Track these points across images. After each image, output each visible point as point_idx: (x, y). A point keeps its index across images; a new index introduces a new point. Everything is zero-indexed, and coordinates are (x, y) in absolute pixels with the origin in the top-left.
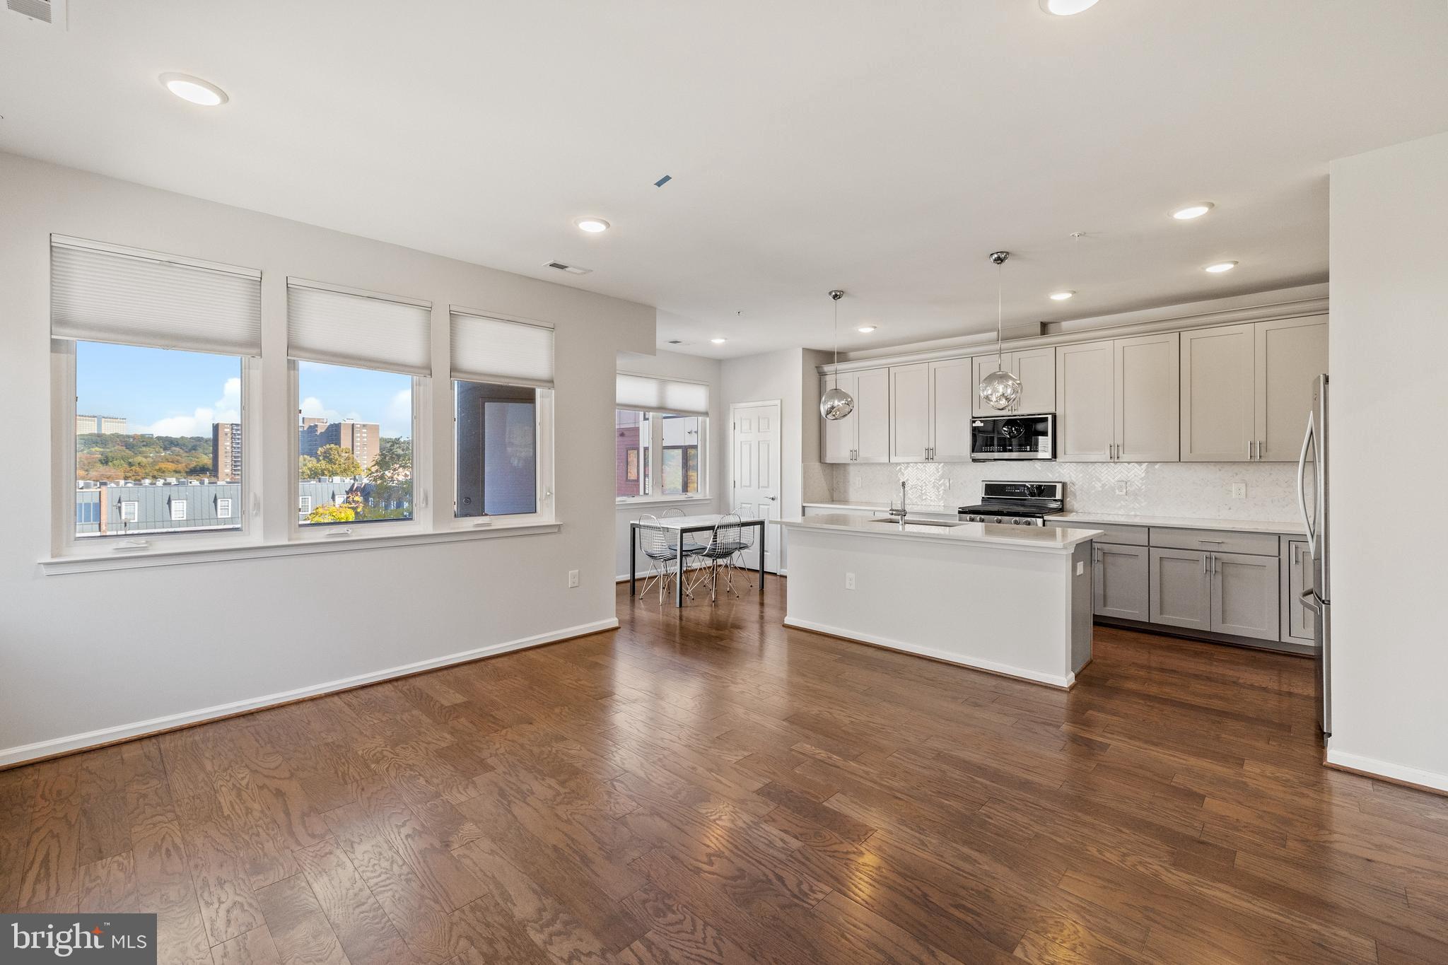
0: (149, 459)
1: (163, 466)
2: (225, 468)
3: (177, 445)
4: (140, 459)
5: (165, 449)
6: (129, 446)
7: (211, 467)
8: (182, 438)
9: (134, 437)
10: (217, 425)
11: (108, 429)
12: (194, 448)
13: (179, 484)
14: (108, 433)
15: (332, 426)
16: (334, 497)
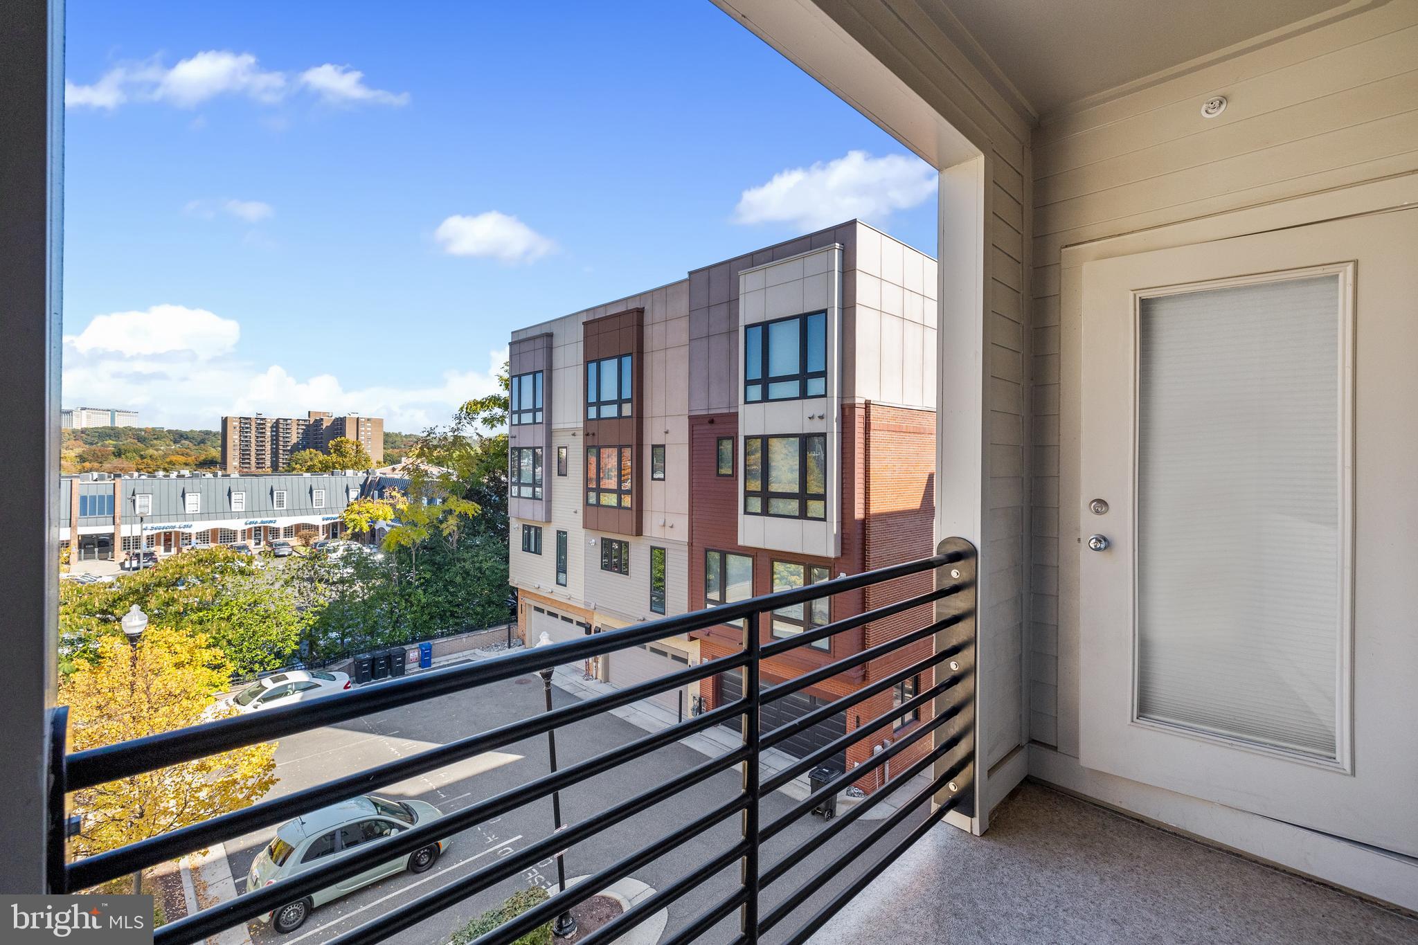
0: (160, 452)
1: (174, 458)
2: (233, 461)
3: (187, 438)
4: (151, 451)
5: (175, 442)
6: (141, 439)
7: (219, 460)
8: (191, 431)
9: (145, 430)
10: (226, 418)
11: (121, 422)
12: (203, 442)
13: (193, 476)
14: (121, 426)
15: (337, 419)
16: (347, 491)
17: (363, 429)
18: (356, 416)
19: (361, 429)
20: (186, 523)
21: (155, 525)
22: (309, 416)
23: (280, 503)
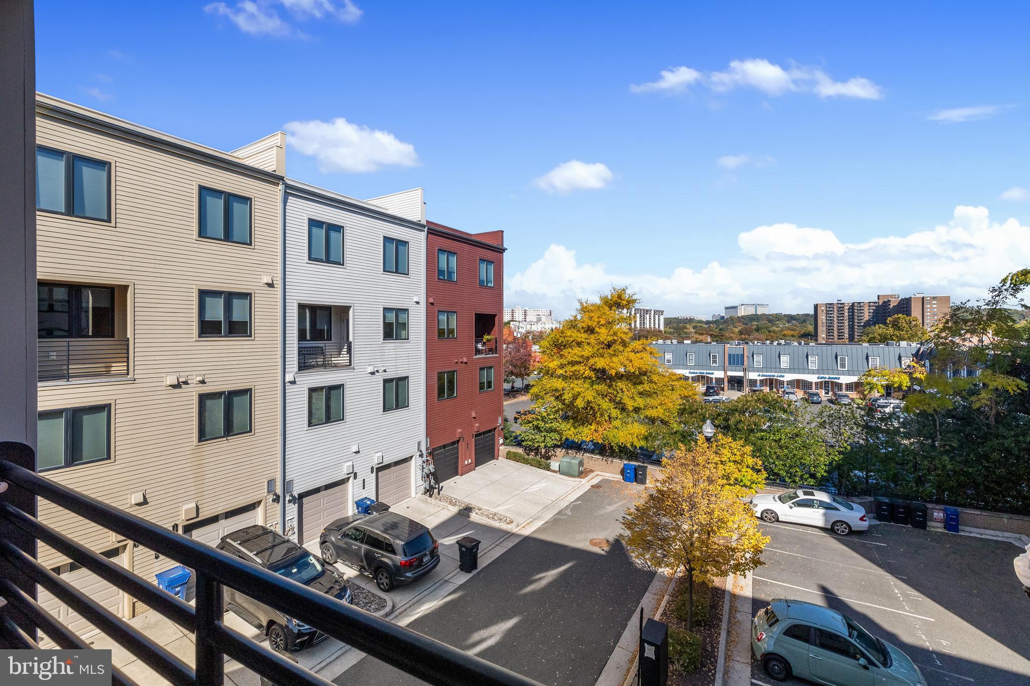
0: (779, 328)
1: (786, 332)
2: (822, 335)
3: (795, 319)
4: (774, 328)
5: (788, 322)
6: (770, 321)
7: (813, 334)
8: (798, 314)
9: (772, 315)
10: (817, 304)
11: (760, 311)
12: (804, 321)
13: (786, 344)
14: (760, 314)
15: (903, 300)
16: (900, 358)
17: (929, 306)
18: (922, 296)
19: (926, 306)
20: (781, 374)
21: (765, 374)
22: (878, 299)
23: (843, 366)
